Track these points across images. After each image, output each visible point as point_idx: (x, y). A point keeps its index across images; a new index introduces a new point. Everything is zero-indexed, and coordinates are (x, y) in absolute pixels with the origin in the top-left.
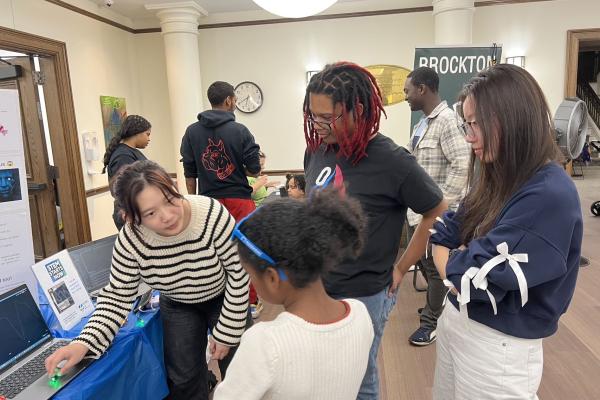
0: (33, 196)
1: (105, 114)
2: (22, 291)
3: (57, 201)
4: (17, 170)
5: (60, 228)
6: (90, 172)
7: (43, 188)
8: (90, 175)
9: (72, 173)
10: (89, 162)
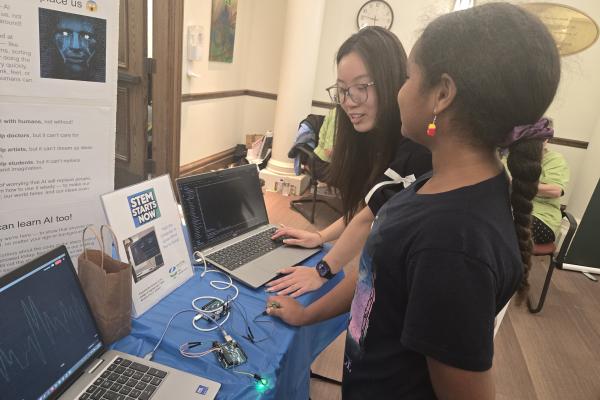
0: (124, 89)
1: (215, 9)
2: (57, 260)
3: (149, 100)
4: (103, 22)
5: (149, 128)
6: (191, 73)
7: (137, 82)
8: (189, 77)
9: (170, 69)
10: (190, 61)
